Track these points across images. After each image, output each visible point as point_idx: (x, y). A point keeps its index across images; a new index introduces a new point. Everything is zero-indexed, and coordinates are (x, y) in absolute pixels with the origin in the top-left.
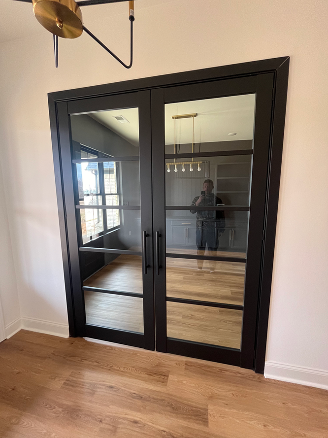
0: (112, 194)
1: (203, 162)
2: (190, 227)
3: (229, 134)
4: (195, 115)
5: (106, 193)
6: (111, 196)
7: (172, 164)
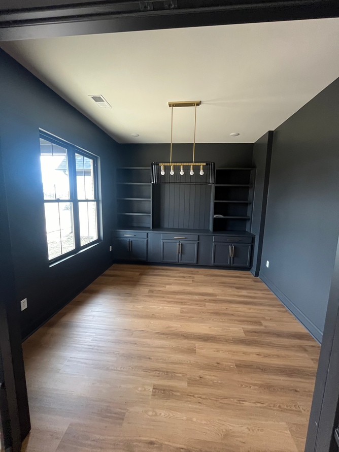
0: (87, 201)
1: (207, 164)
2: (183, 242)
3: (232, 134)
4: (198, 104)
5: (79, 198)
6: (86, 203)
7: (168, 164)
